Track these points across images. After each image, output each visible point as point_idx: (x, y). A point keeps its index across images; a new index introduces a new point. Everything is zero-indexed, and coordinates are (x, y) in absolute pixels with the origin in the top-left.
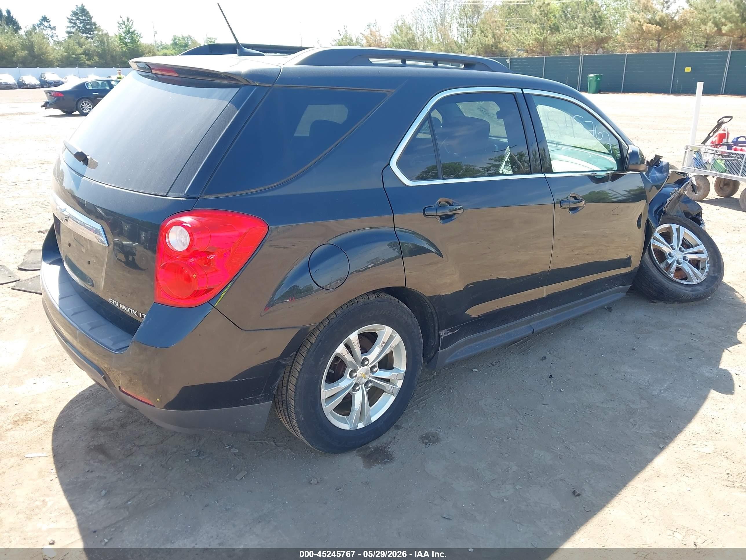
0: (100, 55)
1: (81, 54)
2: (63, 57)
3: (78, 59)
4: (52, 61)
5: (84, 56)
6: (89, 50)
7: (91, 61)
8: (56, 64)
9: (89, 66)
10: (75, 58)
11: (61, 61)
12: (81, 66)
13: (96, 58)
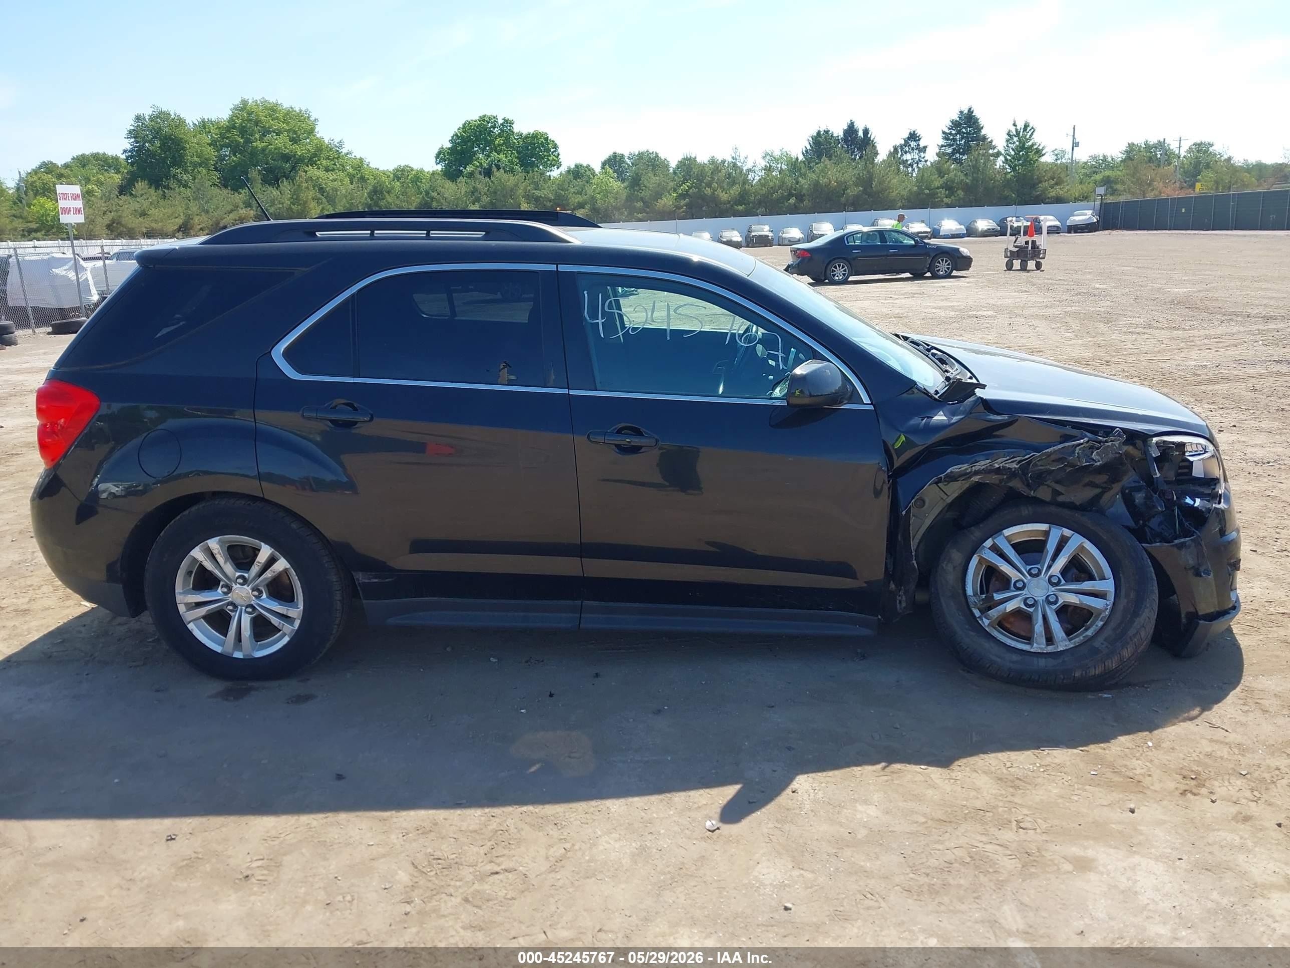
0: (967, 189)
1: (938, 188)
2: (911, 193)
3: (933, 195)
4: (894, 200)
5: (943, 191)
6: (953, 181)
7: (953, 197)
8: (899, 204)
9: (949, 206)
10: (927, 195)
11: (908, 200)
12: (934, 206)
13: (961, 193)
